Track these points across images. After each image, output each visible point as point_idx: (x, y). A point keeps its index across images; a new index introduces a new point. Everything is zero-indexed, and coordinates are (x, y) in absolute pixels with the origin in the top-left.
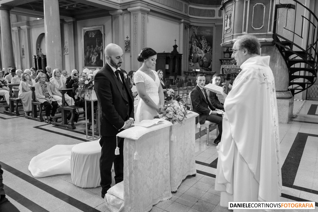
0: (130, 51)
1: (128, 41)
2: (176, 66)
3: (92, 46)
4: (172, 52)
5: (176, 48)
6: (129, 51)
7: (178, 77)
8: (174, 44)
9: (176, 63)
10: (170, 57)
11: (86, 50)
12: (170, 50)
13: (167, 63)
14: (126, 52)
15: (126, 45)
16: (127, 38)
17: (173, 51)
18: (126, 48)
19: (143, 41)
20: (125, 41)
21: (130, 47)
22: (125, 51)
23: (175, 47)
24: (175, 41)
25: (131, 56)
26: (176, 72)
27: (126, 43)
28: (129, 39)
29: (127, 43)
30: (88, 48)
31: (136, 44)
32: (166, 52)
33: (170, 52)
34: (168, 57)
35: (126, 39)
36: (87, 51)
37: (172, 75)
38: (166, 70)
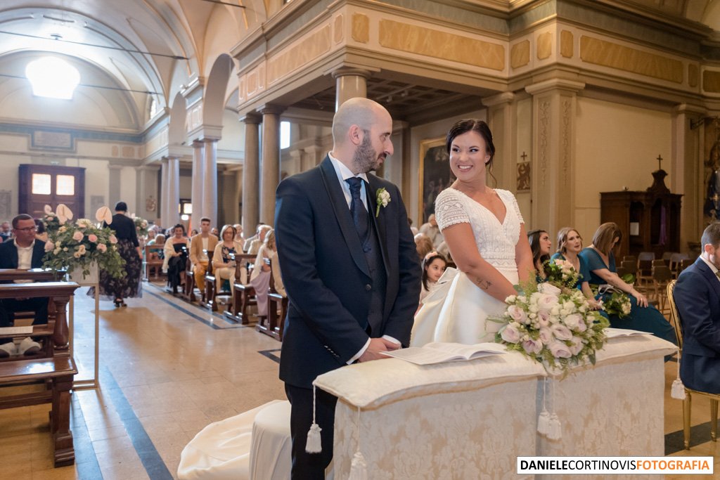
0: (529, 188)
1: (526, 165)
2: (663, 226)
3: (441, 181)
4: (649, 189)
5: (663, 177)
6: (526, 188)
7: (667, 255)
8: (656, 169)
9: (663, 220)
10: (644, 203)
11: (427, 190)
12: (643, 183)
13: (633, 219)
14: (518, 191)
15: (519, 175)
16: (524, 156)
17: (653, 185)
18: (519, 182)
19: (565, 162)
20: (519, 166)
21: (529, 178)
22: (518, 189)
23: (659, 175)
24: (660, 159)
25: (531, 201)
26: (662, 242)
27: (520, 170)
28: (527, 160)
29: (523, 168)
30: (431, 186)
31: (544, 171)
32: (630, 189)
33: (644, 189)
34: (636, 201)
35: (520, 160)
36: (429, 192)
37: (650, 251)
38: (632, 237)
